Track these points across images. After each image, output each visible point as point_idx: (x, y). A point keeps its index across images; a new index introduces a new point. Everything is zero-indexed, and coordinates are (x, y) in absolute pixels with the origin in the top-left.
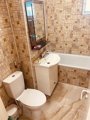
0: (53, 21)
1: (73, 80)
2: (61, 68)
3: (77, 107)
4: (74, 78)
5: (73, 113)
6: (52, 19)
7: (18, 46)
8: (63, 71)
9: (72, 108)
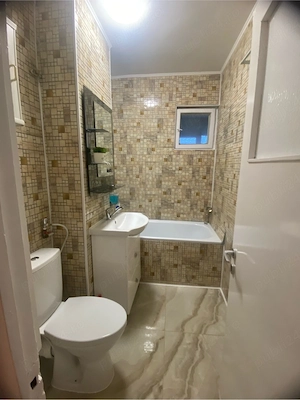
0: (124, 156)
1: (174, 270)
2: (146, 246)
3: (195, 329)
4: (176, 266)
5: (190, 347)
6: (122, 153)
7: (53, 185)
8: (150, 252)
9: (183, 335)
